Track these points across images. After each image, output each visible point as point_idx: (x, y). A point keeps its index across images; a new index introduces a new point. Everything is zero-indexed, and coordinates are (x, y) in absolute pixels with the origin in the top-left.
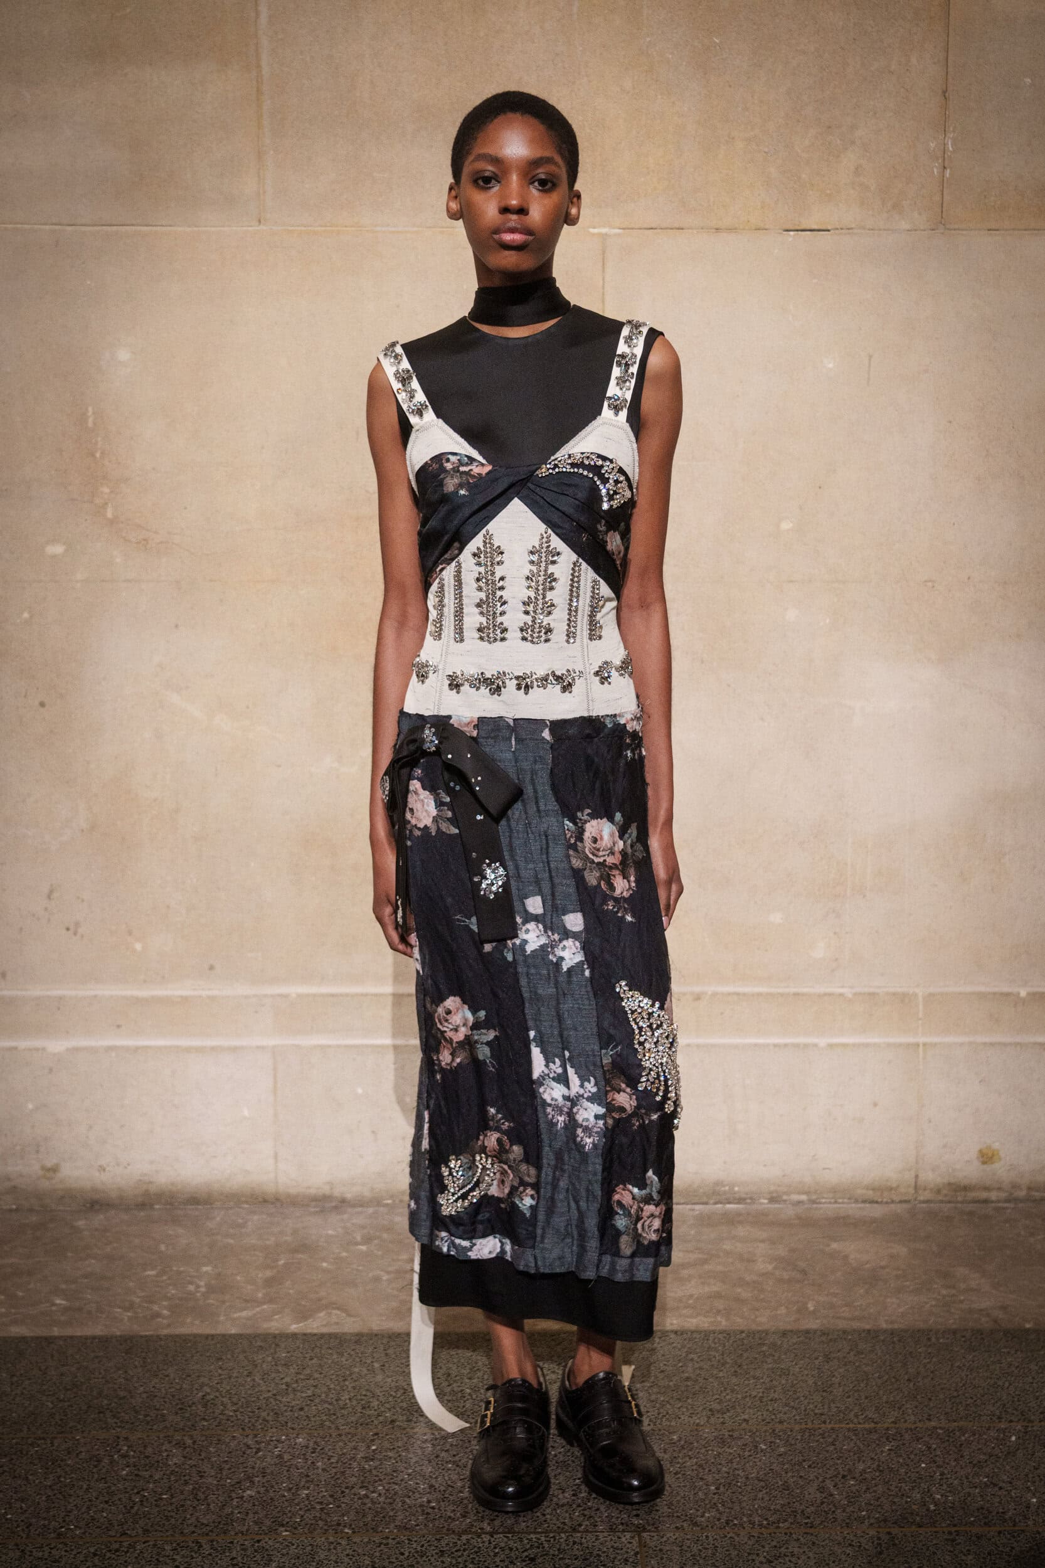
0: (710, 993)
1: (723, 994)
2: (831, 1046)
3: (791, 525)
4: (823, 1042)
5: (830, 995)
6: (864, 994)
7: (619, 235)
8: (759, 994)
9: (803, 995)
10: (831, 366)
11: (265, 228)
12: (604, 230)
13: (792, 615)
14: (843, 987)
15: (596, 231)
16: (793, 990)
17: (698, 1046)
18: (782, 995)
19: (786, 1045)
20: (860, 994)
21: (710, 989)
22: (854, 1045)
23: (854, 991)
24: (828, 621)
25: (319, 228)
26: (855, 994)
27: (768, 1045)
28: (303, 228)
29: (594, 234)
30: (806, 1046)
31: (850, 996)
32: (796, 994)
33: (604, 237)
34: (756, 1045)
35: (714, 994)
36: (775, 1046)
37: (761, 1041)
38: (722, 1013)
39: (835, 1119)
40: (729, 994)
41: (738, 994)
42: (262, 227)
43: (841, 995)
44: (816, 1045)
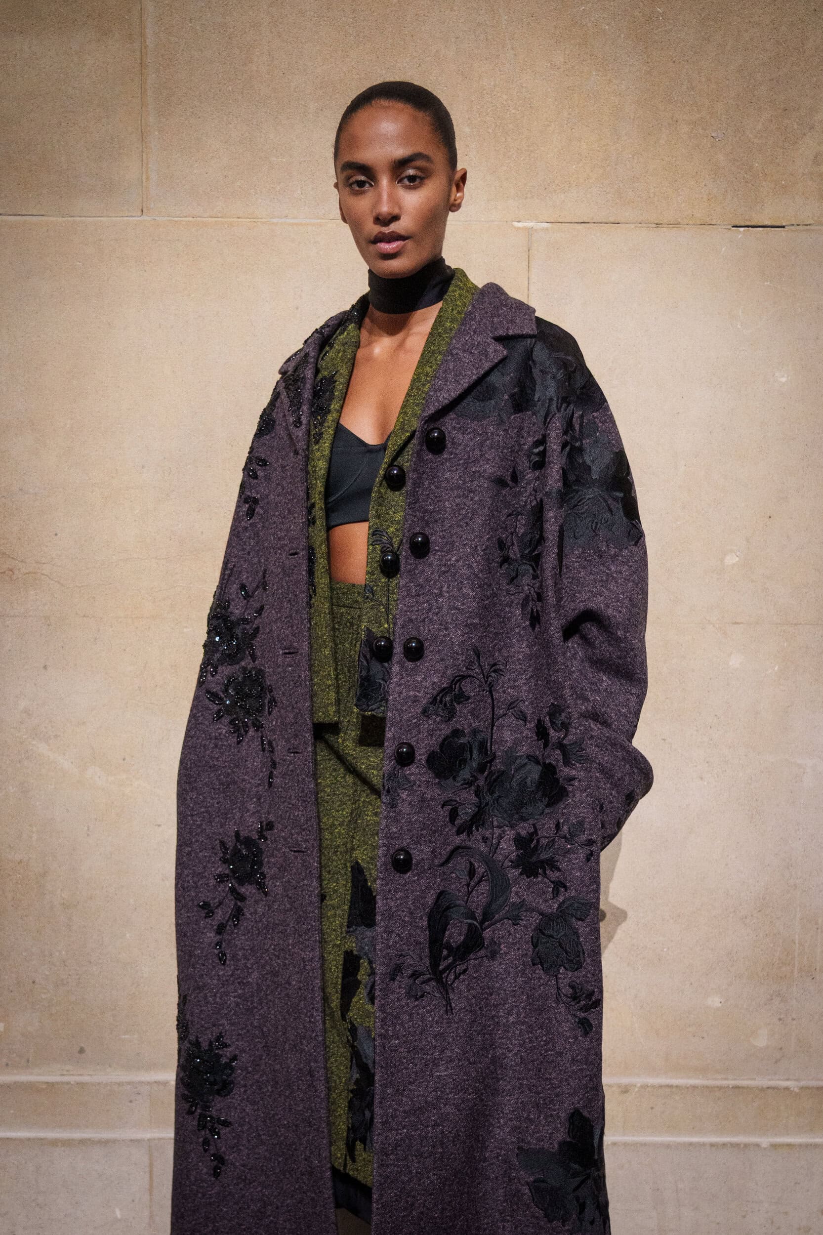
0: (639, 1085)
1: (653, 1087)
2: (775, 1146)
3: (737, 559)
4: (765, 1141)
5: (774, 1088)
6: (813, 1087)
7: (547, 229)
8: (695, 1087)
9: (743, 1088)
10: (784, 380)
11: (149, 219)
12: (529, 224)
13: (735, 661)
14: (788, 1080)
15: (520, 225)
16: (732, 1083)
17: (625, 1144)
18: (720, 1088)
19: (724, 1145)
20: (808, 1088)
21: (639, 1081)
22: (800, 1145)
23: (803, 1083)
24: (776, 669)
25: (210, 220)
26: (802, 1088)
27: (704, 1144)
28: (191, 219)
29: (519, 228)
30: (746, 1146)
31: (796, 1090)
32: (736, 1087)
33: (530, 231)
34: (691, 1144)
35: (644, 1087)
36: (712, 1145)
37: (695, 1139)
38: (652, 1108)
39: (779, 1228)
40: (661, 1086)
41: (671, 1086)
42: (145, 218)
43: (787, 1089)
44: (757, 1145)
